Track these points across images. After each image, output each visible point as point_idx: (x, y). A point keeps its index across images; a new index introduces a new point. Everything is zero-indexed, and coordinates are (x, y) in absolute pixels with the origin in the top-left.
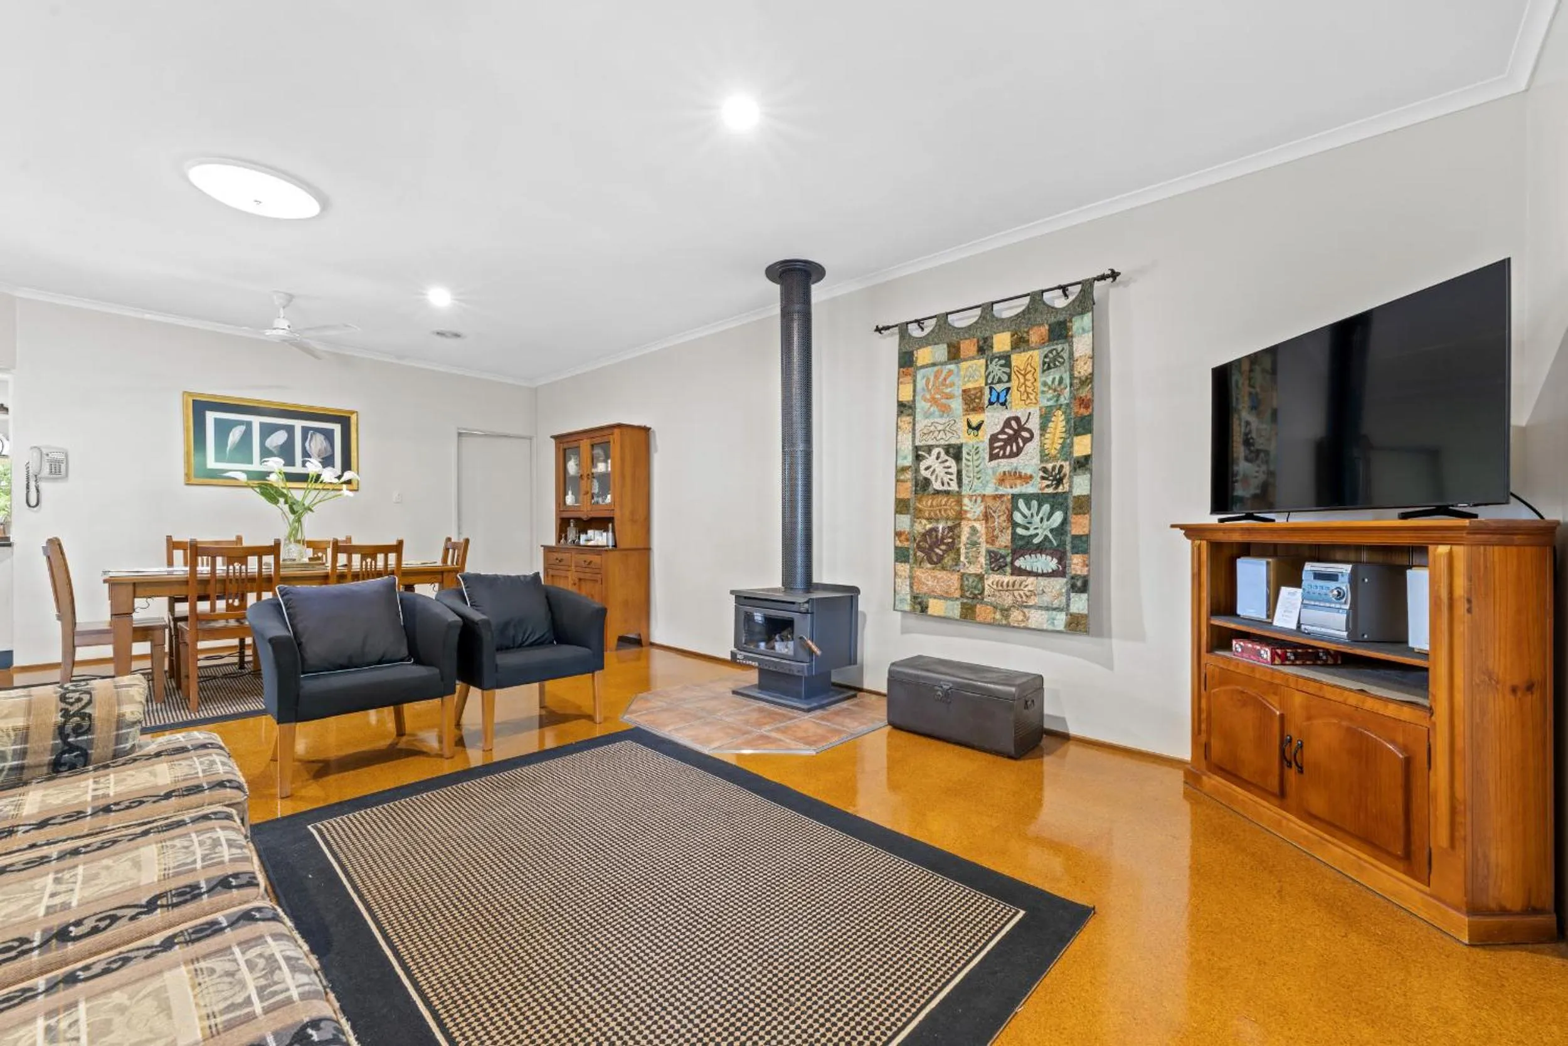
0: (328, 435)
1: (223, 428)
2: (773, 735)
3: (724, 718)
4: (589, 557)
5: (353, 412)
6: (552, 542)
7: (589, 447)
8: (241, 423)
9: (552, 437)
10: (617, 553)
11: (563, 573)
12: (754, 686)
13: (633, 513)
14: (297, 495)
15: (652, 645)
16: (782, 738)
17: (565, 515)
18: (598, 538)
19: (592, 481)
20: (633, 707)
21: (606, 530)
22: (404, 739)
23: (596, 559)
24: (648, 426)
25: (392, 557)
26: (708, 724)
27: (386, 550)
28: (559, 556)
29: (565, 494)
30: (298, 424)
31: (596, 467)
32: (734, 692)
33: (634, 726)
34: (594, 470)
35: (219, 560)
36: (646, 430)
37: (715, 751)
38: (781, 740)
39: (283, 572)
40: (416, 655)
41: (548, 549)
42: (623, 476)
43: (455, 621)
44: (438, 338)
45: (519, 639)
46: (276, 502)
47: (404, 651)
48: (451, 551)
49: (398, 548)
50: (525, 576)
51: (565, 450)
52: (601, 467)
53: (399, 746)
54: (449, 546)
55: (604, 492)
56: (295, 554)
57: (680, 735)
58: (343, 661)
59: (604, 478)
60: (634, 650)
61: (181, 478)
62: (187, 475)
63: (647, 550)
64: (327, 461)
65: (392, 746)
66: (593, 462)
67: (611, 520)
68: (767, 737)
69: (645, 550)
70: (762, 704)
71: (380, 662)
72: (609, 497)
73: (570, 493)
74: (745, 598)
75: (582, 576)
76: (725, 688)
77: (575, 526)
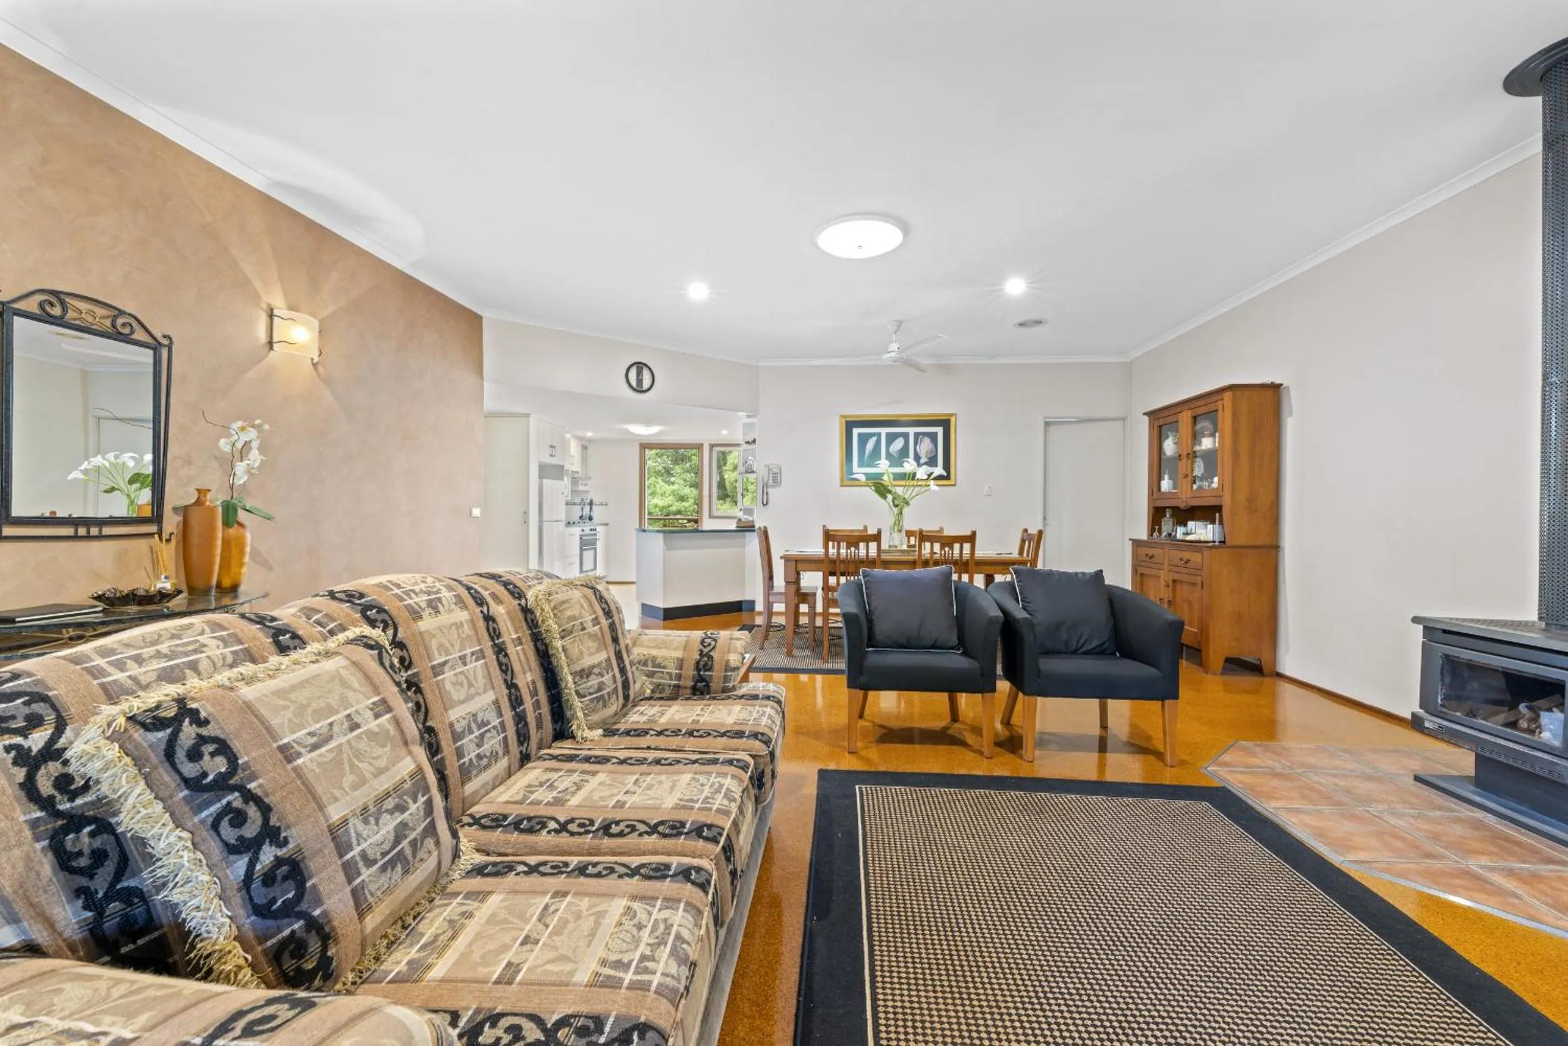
0: (933, 437)
1: (864, 439)
2: (1498, 879)
3: (1387, 817)
4: (1186, 555)
5: (952, 415)
6: (1143, 534)
7: (1190, 420)
8: (873, 435)
9: (1145, 414)
10: (1225, 552)
11: (1154, 572)
12: (1467, 778)
13: (1251, 500)
14: (899, 491)
15: (1280, 676)
16: (1520, 892)
17: (1160, 504)
18: (1202, 531)
19: (1193, 463)
20: (1226, 757)
21: (1213, 522)
22: (957, 725)
23: (1196, 558)
24: (1278, 382)
25: (967, 547)
26: (1354, 817)
27: (961, 540)
28: (1151, 551)
29: (1160, 478)
30: (911, 431)
31: (1200, 444)
32: (1417, 778)
33: (1221, 784)
34: (1197, 448)
35: (843, 545)
36: (1276, 388)
37: (1354, 866)
38: (1515, 895)
39: (884, 556)
40: (963, 645)
41: (1137, 544)
42: (1236, 453)
43: (998, 617)
44: (1023, 330)
45: (1073, 645)
46: (885, 497)
47: (954, 640)
48: (1027, 543)
49: (971, 539)
50: (1084, 574)
51: (1160, 427)
52: (1207, 443)
53: (950, 732)
54: (1026, 537)
55: (1209, 474)
56: (894, 542)
57: (1294, 820)
58: (902, 641)
59: (1210, 457)
60: (1249, 680)
61: (838, 482)
62: (842, 479)
63: (1274, 548)
64: (932, 462)
65: (945, 730)
66: (1196, 437)
67: (1218, 508)
68: (1477, 878)
69: (1272, 549)
70: (1480, 815)
71: (933, 647)
72: (1216, 479)
73: (1166, 477)
74: (1444, 631)
75: (1177, 576)
76: (1402, 768)
77: (1172, 516)
